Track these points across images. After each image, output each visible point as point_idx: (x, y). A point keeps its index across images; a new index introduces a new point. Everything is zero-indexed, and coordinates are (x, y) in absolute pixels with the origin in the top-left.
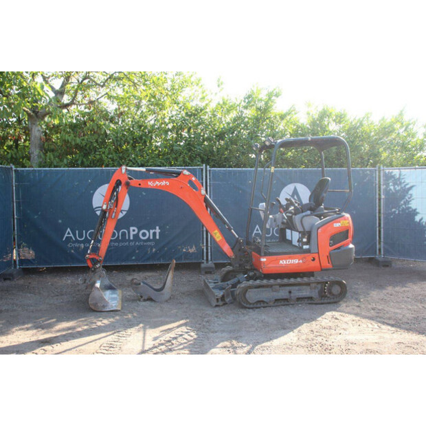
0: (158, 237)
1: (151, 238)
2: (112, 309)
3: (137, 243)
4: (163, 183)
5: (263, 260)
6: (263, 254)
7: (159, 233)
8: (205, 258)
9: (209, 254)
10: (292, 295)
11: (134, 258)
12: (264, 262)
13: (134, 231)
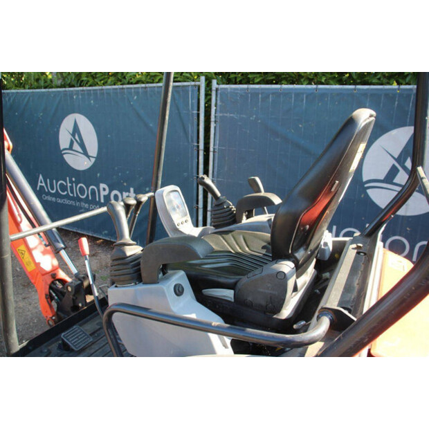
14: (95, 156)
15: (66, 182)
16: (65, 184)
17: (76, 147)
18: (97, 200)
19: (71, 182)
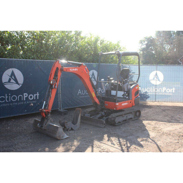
0: (38, 98)
1: (35, 99)
2: (66, 137)
3: (28, 102)
4: (76, 69)
5: (117, 104)
6: (117, 102)
7: (39, 96)
8: (59, 107)
9: (61, 105)
10: (127, 118)
11: (26, 111)
12: (117, 105)
13: (26, 95)
14: (22, 83)
15: (5, 96)
16: (4, 97)
17: (12, 81)
18: (22, 100)
19: (8, 95)
